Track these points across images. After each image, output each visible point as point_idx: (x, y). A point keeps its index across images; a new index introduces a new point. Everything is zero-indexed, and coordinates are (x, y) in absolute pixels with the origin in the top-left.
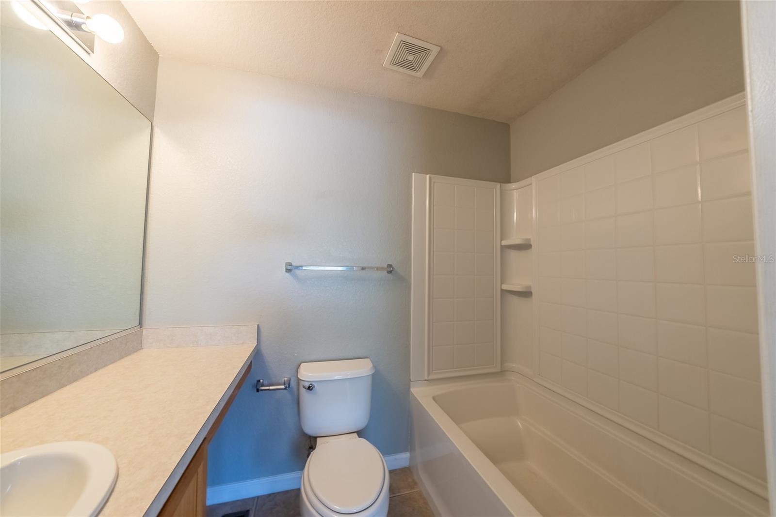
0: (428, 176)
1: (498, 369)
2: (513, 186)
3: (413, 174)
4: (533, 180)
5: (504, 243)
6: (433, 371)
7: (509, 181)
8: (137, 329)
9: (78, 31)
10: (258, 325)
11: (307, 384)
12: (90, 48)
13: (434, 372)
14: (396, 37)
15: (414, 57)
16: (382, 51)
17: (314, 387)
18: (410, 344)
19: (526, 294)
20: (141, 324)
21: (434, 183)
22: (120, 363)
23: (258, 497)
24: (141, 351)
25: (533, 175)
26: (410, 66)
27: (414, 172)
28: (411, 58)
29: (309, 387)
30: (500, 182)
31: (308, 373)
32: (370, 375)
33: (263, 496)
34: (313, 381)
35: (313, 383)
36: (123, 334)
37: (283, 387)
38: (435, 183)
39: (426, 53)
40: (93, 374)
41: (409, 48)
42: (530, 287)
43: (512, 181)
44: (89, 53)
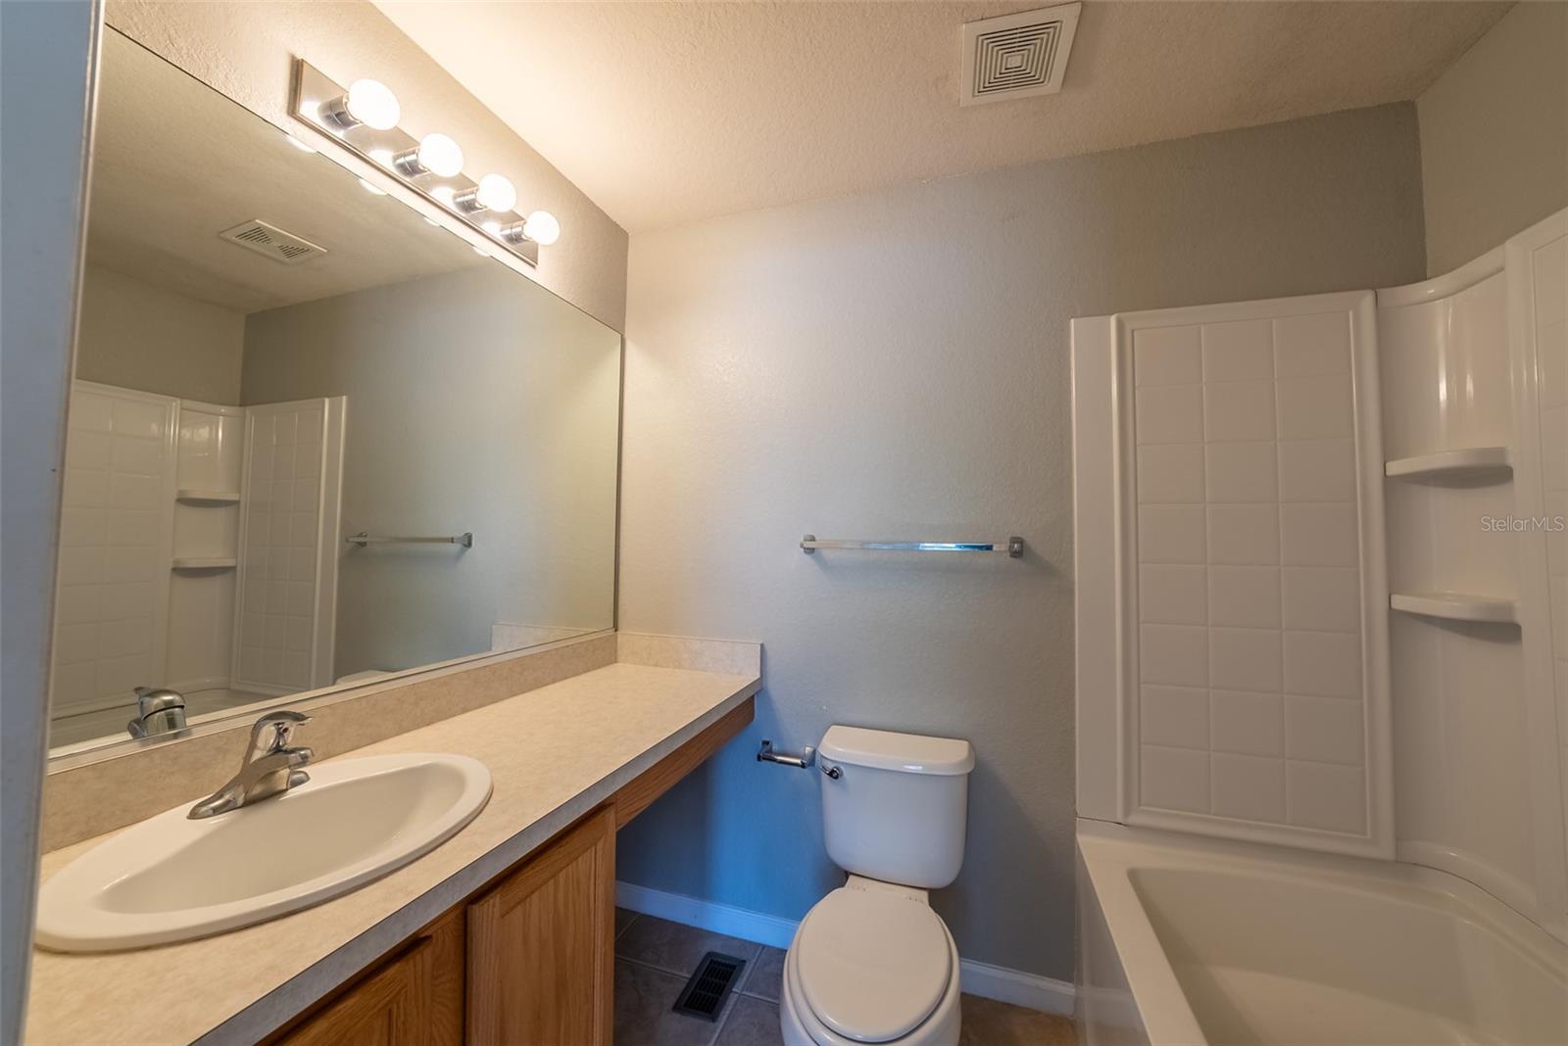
0: (1113, 320)
1: (1386, 852)
2: (1429, 288)
3: (1072, 320)
4: (1513, 251)
5: (1395, 468)
6: (1140, 805)
7: (1419, 275)
8: (611, 632)
9: (518, 245)
10: (762, 645)
11: (830, 766)
12: (532, 260)
13: (1142, 808)
14: (965, 35)
15: (1023, 55)
16: (947, 76)
17: (842, 774)
18: (1074, 728)
19: (1500, 630)
20: (616, 628)
21: (1133, 331)
22: (583, 677)
23: (764, 947)
24: (615, 665)
25: (1508, 237)
26: (1023, 78)
27: (1072, 317)
28: (1015, 61)
29: (833, 771)
30: (1375, 286)
31: (839, 746)
32: (961, 775)
33: (773, 947)
34: (843, 763)
35: (842, 767)
36: (589, 638)
37: (798, 761)
38: (1135, 333)
39: (1048, 33)
40: (550, 687)
41: (1005, 41)
42: (1509, 608)
43: (1428, 275)
44: (533, 266)
